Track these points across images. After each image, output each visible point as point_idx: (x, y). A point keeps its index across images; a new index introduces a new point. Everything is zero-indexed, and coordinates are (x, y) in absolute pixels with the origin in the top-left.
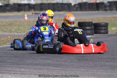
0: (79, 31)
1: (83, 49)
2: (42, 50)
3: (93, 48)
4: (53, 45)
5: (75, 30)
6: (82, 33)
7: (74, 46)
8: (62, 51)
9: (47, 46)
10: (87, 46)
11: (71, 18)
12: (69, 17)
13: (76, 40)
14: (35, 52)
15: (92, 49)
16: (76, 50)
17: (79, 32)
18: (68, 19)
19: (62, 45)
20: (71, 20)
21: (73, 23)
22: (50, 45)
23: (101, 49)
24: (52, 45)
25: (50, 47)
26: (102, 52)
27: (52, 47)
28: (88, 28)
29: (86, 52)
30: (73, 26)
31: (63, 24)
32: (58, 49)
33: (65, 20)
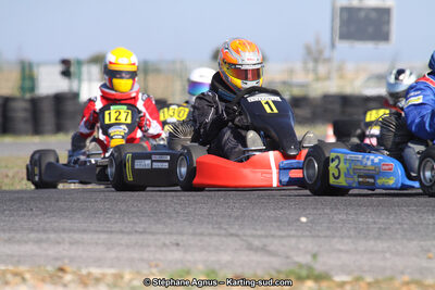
0: (267, 103)
2: (130, 178)
4: (168, 158)
5: (251, 99)
6: (276, 111)
8: (197, 181)
9: (148, 162)
12: (238, 52)
13: (251, 135)
17: (266, 107)
18: (234, 57)
19: (200, 154)
20: (247, 62)
22: (157, 158)
24: (164, 158)
25: (156, 165)
27: (166, 165)
32: (184, 170)
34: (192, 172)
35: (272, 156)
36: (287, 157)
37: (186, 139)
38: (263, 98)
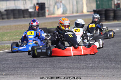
0: (70, 34)
1: (72, 51)
2: (36, 54)
4: (46, 49)
5: (66, 34)
6: (72, 36)
9: (41, 50)
10: (77, 48)
11: (66, 21)
12: (64, 21)
13: (66, 43)
15: (82, 51)
16: (66, 53)
17: (70, 35)
18: (63, 22)
19: (53, 48)
20: (66, 23)
22: (43, 49)
23: (91, 50)
24: (44, 49)
25: (43, 51)
26: (92, 53)
27: (45, 51)
32: (49, 52)
33: (60, 23)
34: (51, 53)
35: (71, 48)
36: (75, 48)
37: (50, 44)
38: (69, 33)
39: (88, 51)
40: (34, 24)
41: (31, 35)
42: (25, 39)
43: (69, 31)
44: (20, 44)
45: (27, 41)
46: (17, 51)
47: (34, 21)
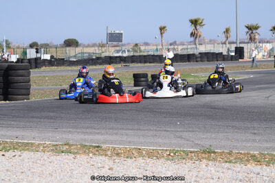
1: (117, 99)
3: (128, 98)
4: (92, 95)
7: (110, 95)
8: (98, 101)
13: (112, 90)
14: (78, 102)
16: (112, 100)
19: (99, 95)
21: (113, 74)
22: (89, 95)
23: (136, 98)
25: (89, 97)
26: (137, 101)
28: (143, 79)
29: (120, 101)
30: (112, 77)
31: (104, 76)
32: (95, 99)
33: (105, 71)
34: (97, 99)
35: (117, 95)
36: (120, 95)
37: (97, 91)
38: (115, 81)
39: (133, 99)
40: (84, 70)
41: (79, 82)
42: (74, 86)
43: (113, 79)
44: (68, 91)
45: (76, 89)
46: (66, 99)
47: (84, 68)
